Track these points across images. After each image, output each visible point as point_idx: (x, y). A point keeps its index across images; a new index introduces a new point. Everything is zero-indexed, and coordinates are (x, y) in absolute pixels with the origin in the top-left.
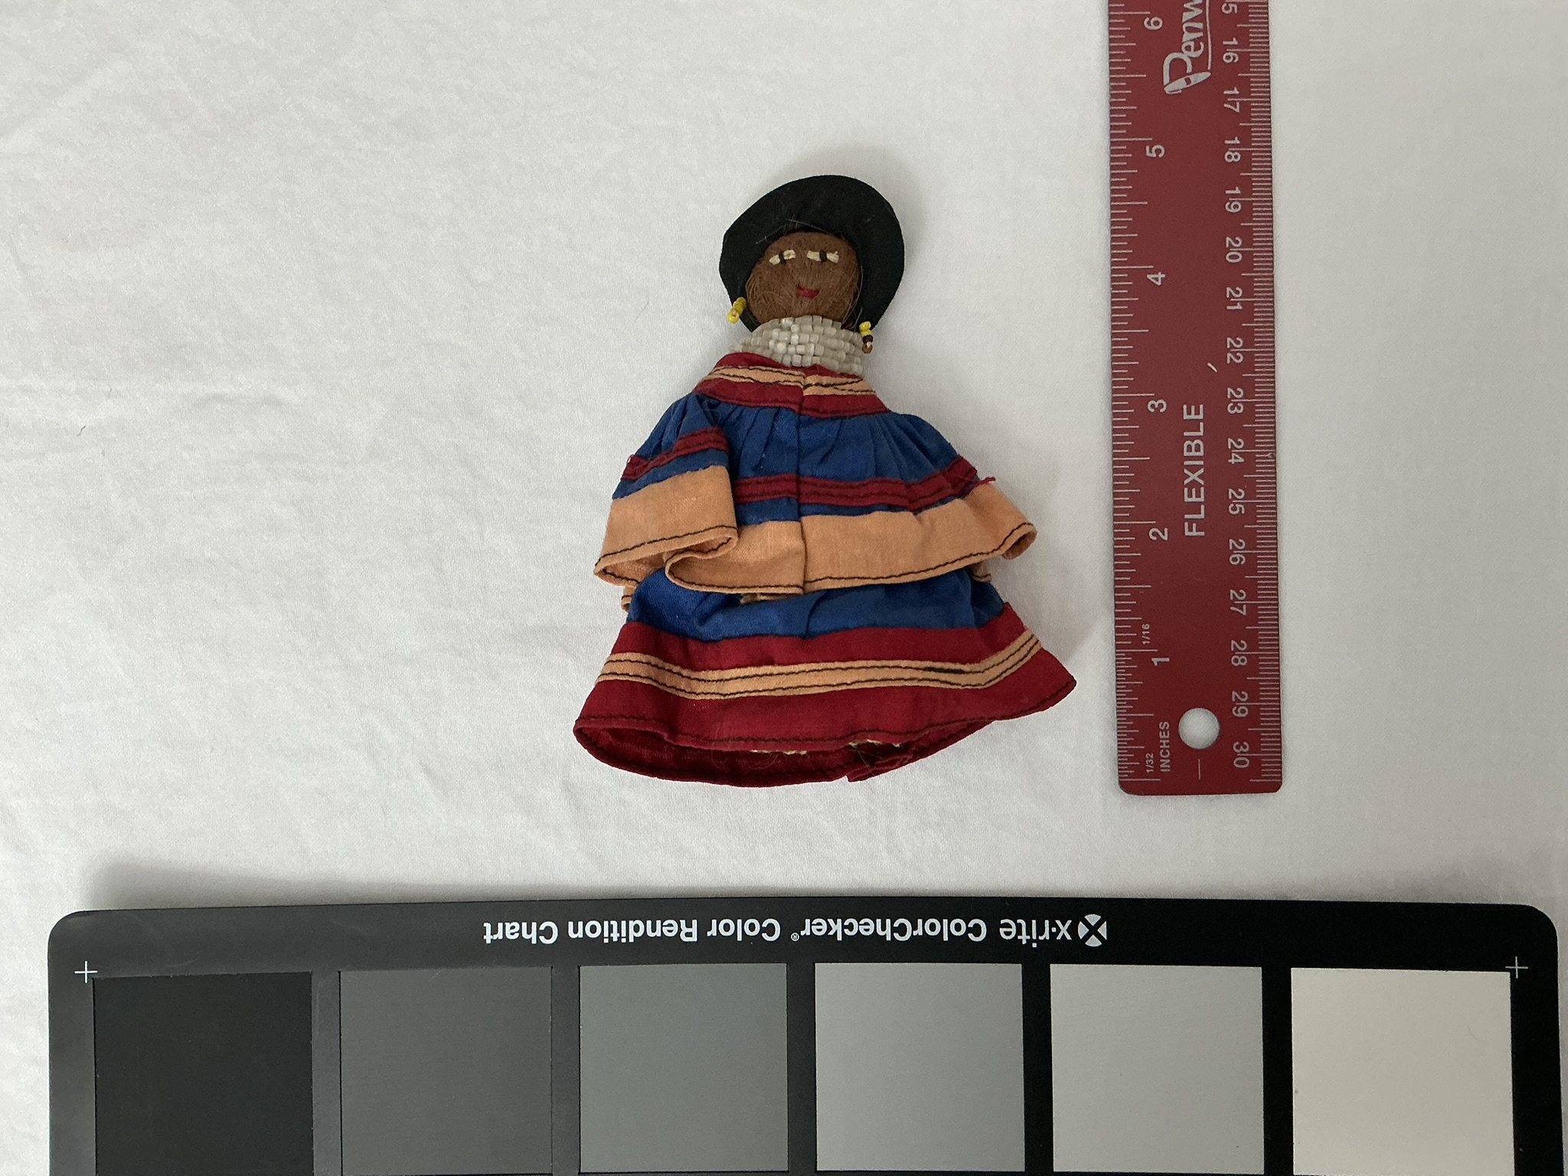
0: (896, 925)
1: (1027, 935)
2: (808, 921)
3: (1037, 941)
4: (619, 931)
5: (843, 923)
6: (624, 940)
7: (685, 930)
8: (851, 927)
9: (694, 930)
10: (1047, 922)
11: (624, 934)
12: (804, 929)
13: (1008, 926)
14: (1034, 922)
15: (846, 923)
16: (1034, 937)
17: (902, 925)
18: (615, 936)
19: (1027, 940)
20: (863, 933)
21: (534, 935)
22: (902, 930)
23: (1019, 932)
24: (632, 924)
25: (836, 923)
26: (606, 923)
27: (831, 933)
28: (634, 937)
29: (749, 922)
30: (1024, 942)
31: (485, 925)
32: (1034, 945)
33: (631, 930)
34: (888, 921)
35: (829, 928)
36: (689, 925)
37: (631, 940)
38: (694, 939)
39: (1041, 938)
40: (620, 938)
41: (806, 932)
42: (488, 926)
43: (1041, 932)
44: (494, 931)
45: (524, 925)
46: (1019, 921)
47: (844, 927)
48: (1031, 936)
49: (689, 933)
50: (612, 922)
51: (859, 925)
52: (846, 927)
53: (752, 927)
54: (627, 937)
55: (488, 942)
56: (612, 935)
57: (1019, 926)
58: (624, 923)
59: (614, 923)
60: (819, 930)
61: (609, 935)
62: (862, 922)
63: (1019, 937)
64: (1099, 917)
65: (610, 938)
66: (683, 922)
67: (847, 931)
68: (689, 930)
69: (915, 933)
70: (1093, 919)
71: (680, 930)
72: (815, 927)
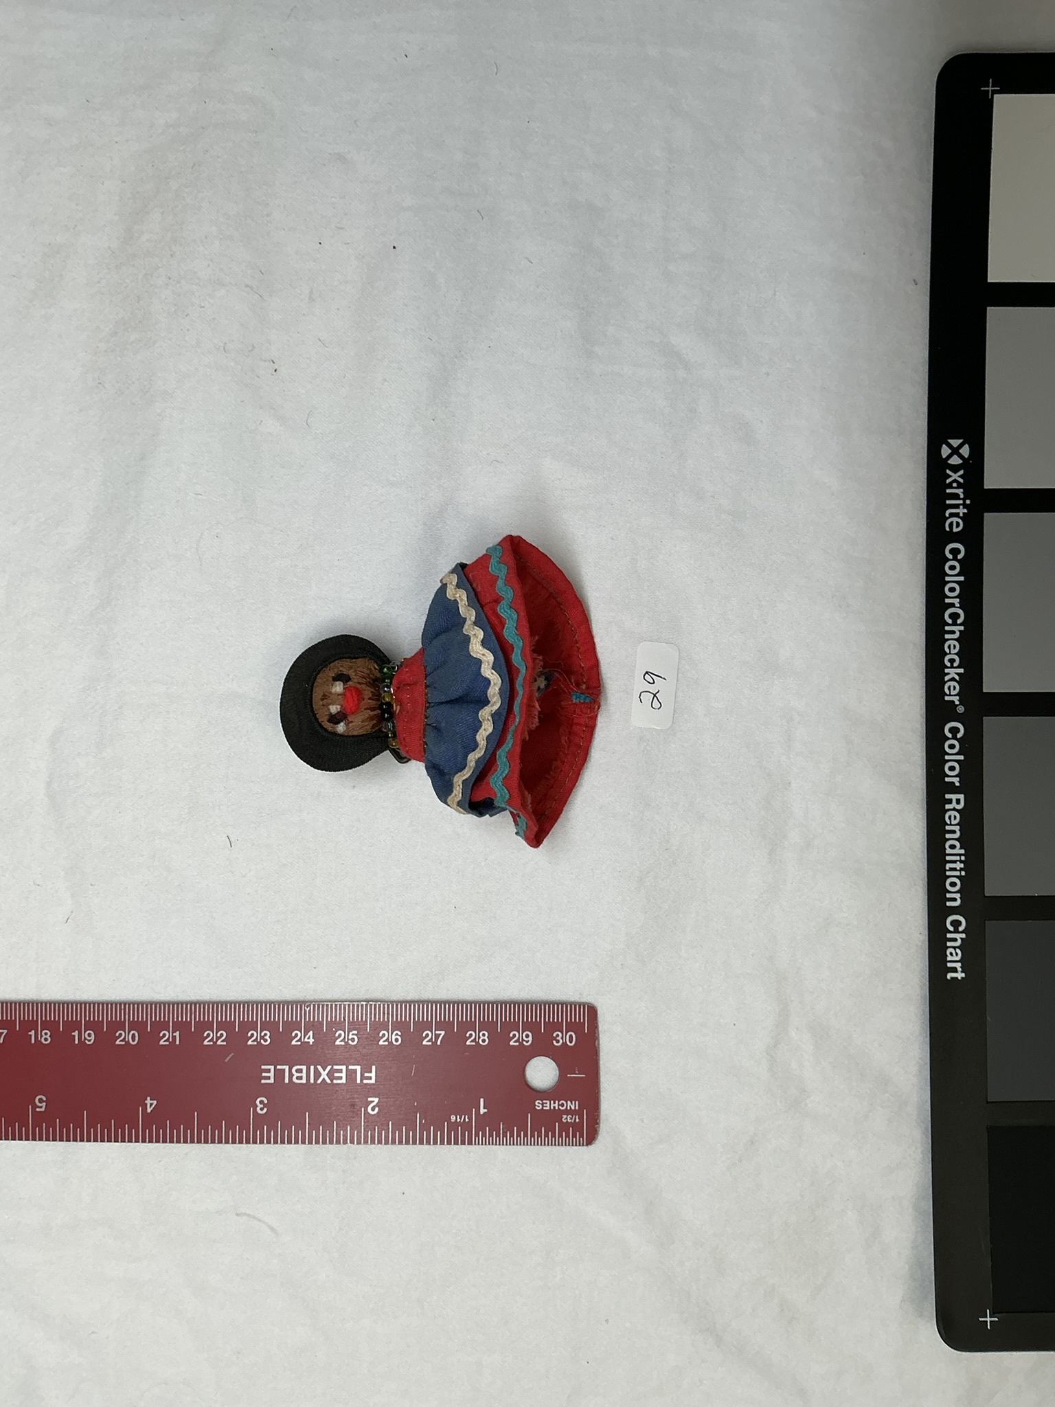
0: (950, 621)
1: (959, 508)
2: (947, 698)
3: (964, 500)
4: (955, 862)
5: (948, 667)
6: (963, 858)
7: (954, 805)
8: (951, 661)
9: (954, 797)
10: (948, 491)
11: (958, 858)
12: (953, 702)
13: (951, 525)
14: (948, 502)
15: (949, 665)
16: (961, 502)
17: (951, 616)
18: (959, 866)
19: (964, 508)
20: (957, 650)
21: (958, 936)
22: (954, 616)
23: (957, 515)
24: (948, 851)
25: (948, 674)
26: (948, 873)
27: (957, 678)
28: (961, 848)
29: (947, 749)
30: (965, 511)
31: (949, 977)
32: (968, 502)
33: (955, 852)
34: (947, 628)
35: (953, 679)
36: (950, 801)
37: (963, 851)
38: (961, 797)
39: (962, 496)
40: (961, 861)
41: (956, 700)
42: (950, 976)
43: (956, 496)
44: (954, 970)
45: (949, 944)
46: (947, 515)
47: (952, 667)
48: (961, 504)
49: (956, 801)
50: (947, 868)
51: (950, 653)
52: (952, 664)
53: (952, 747)
54: (960, 855)
55: (963, 975)
56: (958, 868)
57: (952, 515)
58: (948, 858)
59: (948, 866)
60: (955, 688)
61: (958, 870)
62: (947, 651)
63: (961, 515)
64: (944, 446)
65: (961, 869)
66: (947, 807)
67: (955, 665)
68: (954, 801)
69: (958, 605)
70: (945, 451)
71: (954, 809)
72: (952, 691)
